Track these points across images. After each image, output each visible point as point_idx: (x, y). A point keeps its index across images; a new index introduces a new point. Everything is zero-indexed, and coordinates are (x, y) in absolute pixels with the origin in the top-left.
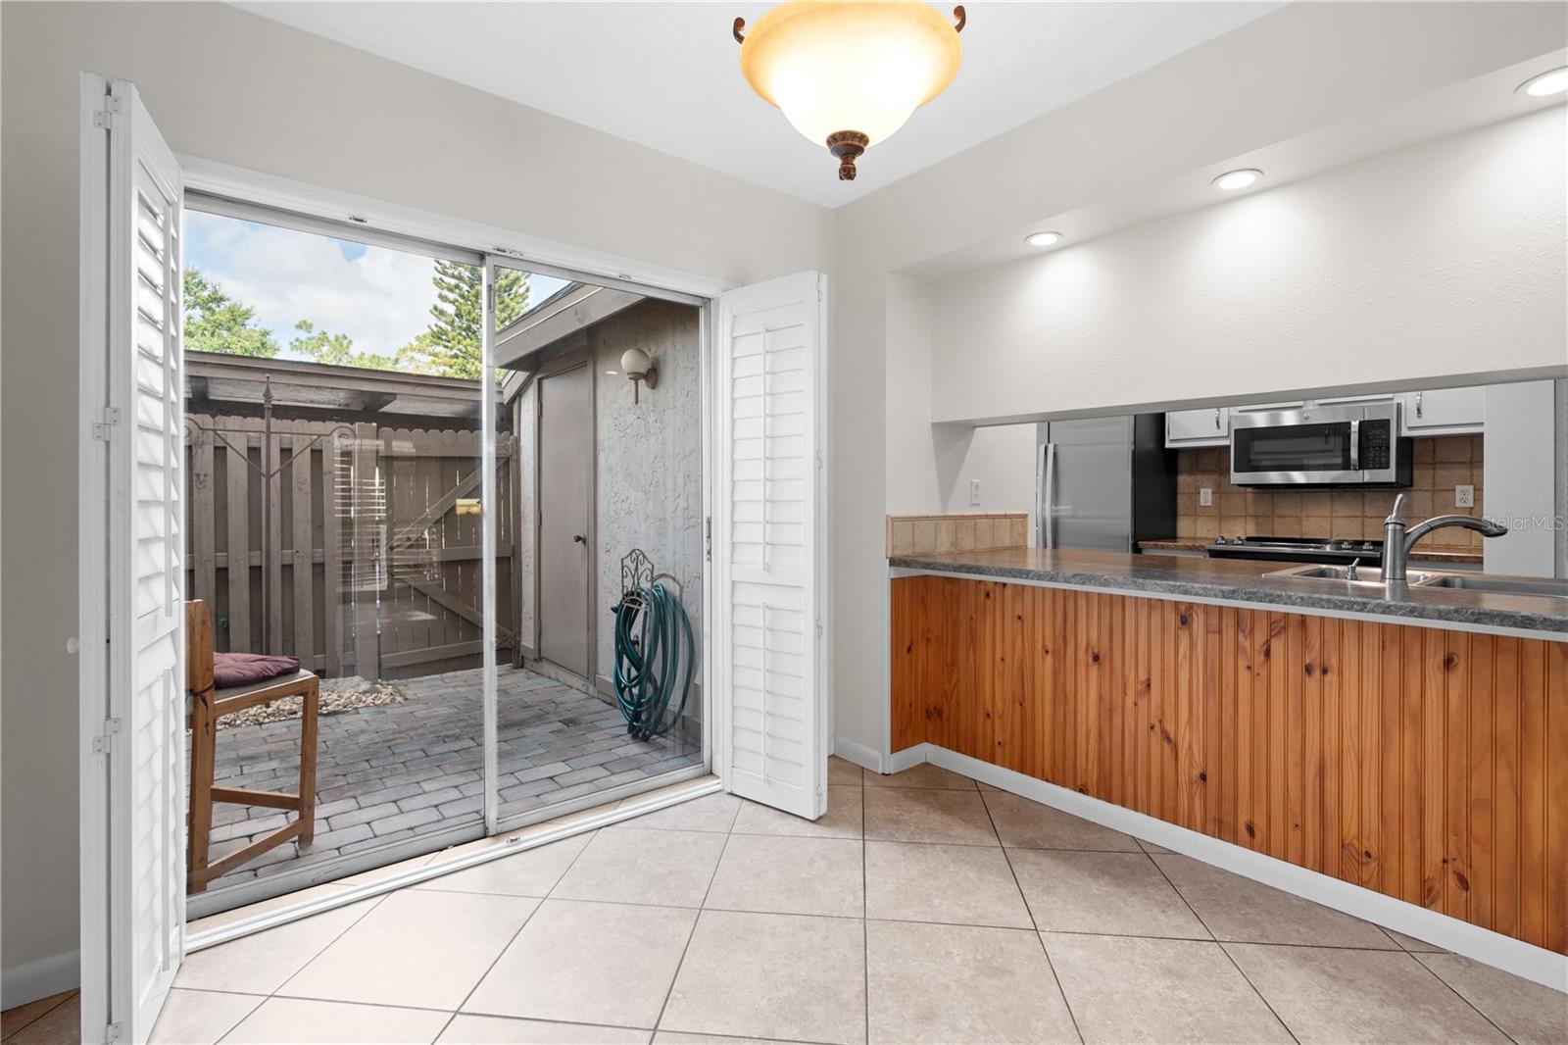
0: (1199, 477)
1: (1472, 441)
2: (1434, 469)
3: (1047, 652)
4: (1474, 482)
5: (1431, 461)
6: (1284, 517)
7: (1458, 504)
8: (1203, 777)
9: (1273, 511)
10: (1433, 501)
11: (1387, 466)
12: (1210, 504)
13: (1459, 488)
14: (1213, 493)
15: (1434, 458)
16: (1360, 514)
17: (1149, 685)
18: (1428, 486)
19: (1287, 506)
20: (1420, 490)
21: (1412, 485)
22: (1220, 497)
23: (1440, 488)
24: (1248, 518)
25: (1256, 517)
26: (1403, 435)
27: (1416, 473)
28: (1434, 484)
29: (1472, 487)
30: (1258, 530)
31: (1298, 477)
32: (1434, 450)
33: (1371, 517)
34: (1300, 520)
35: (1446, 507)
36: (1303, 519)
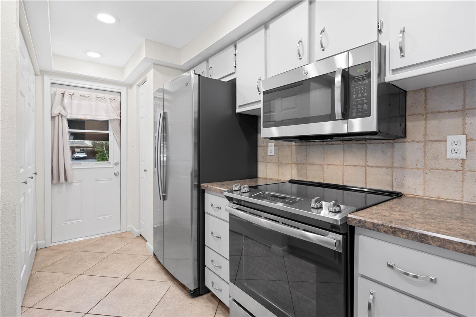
1: (464, 86)
2: (426, 120)
4: (467, 131)
5: (424, 112)
6: (313, 164)
7: (449, 155)
10: (425, 152)
11: (368, 114)
12: (273, 153)
13: (450, 139)
15: (425, 108)
16: (364, 164)
18: (420, 137)
19: (315, 157)
20: (413, 141)
21: (405, 136)
23: (431, 138)
24: (293, 165)
25: (297, 164)
26: (387, 80)
27: (409, 124)
28: (425, 134)
29: (463, 137)
30: (299, 175)
32: (426, 100)
33: (372, 167)
34: (323, 168)
35: (436, 158)
36: (325, 167)
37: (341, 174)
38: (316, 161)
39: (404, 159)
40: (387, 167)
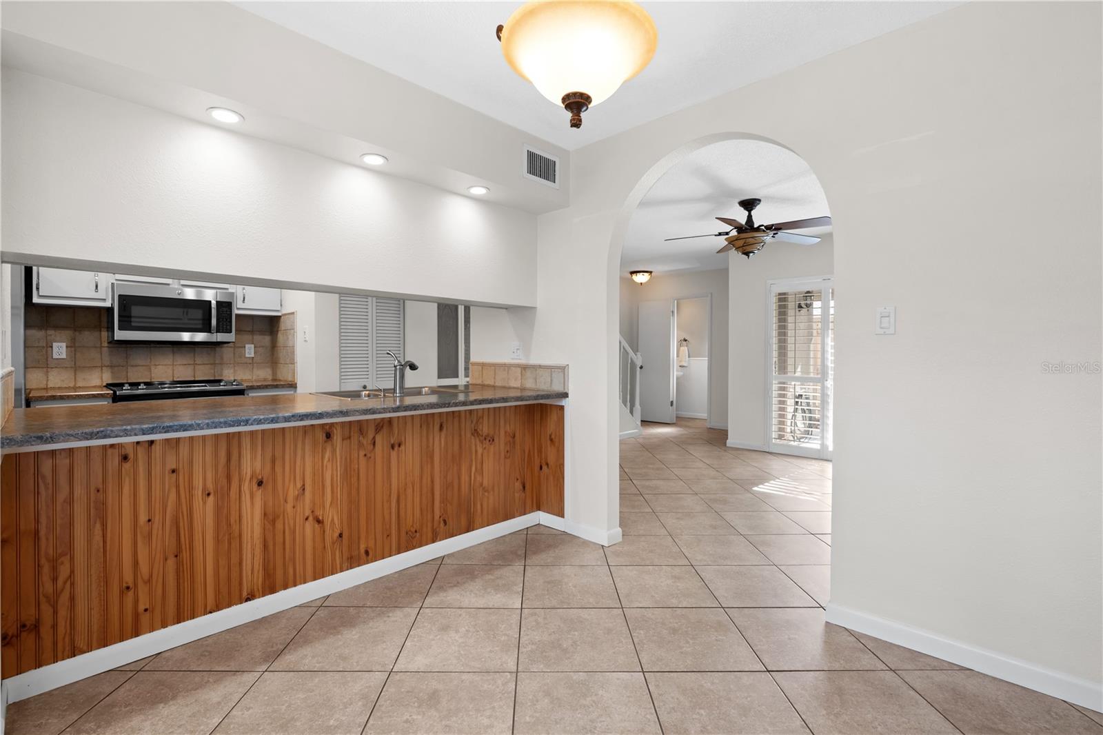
0: (51, 332)
1: (253, 319)
3: (209, 494)
4: (254, 342)
6: (136, 366)
7: (247, 355)
8: (341, 535)
9: (127, 362)
10: (234, 353)
11: (230, 332)
12: (64, 356)
13: (247, 346)
14: (67, 347)
16: (192, 363)
17: (304, 489)
19: (139, 358)
22: (75, 351)
24: (104, 368)
25: (111, 367)
26: (239, 313)
29: (253, 346)
31: (186, 336)
33: (200, 364)
34: (150, 369)
35: (240, 357)
36: (153, 368)
37: (171, 372)
38: (140, 362)
39: (222, 358)
40: (211, 364)
